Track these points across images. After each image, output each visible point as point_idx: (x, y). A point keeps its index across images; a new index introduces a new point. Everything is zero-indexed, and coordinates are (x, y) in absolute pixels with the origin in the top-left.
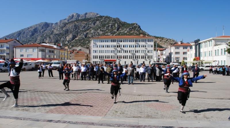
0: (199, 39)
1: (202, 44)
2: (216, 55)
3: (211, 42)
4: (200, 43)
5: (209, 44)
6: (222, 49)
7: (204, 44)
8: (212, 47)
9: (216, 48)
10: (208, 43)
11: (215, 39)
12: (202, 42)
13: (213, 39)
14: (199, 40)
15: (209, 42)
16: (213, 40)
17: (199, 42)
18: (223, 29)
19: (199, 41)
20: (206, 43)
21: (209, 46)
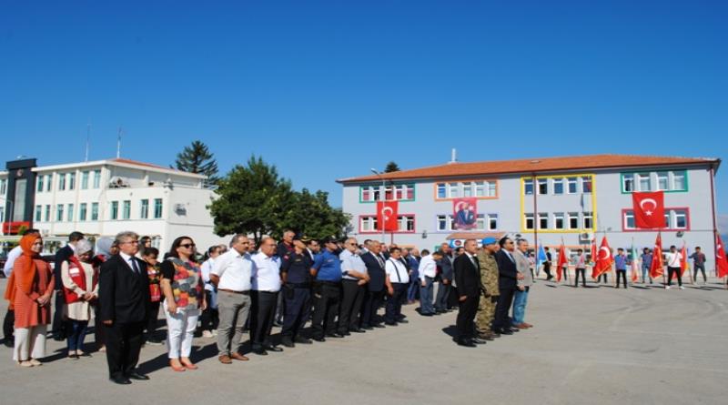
0: (35, 160)
1: (46, 178)
2: (115, 216)
3: (92, 174)
4: (35, 173)
5: (86, 179)
6: (145, 202)
7: (56, 178)
8: (99, 190)
9: (120, 195)
10: (79, 175)
11: (113, 166)
12: (50, 173)
13: (106, 166)
14: (33, 163)
15: (86, 172)
16: (103, 169)
17: (33, 170)
18: (120, 138)
19: (35, 166)
20: (68, 176)
21: (85, 187)
